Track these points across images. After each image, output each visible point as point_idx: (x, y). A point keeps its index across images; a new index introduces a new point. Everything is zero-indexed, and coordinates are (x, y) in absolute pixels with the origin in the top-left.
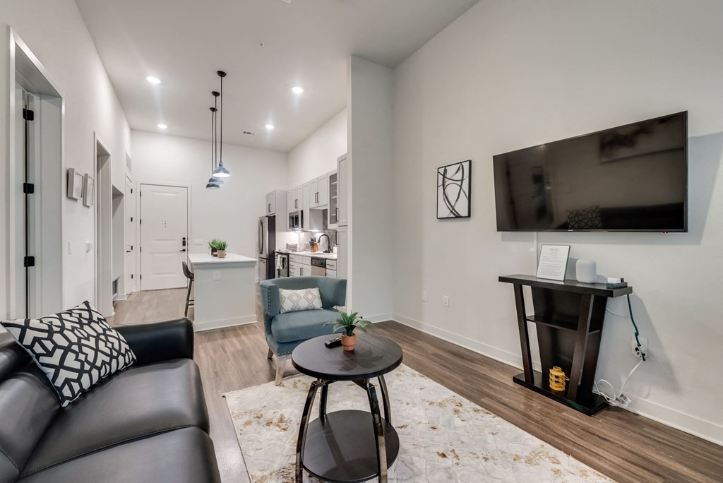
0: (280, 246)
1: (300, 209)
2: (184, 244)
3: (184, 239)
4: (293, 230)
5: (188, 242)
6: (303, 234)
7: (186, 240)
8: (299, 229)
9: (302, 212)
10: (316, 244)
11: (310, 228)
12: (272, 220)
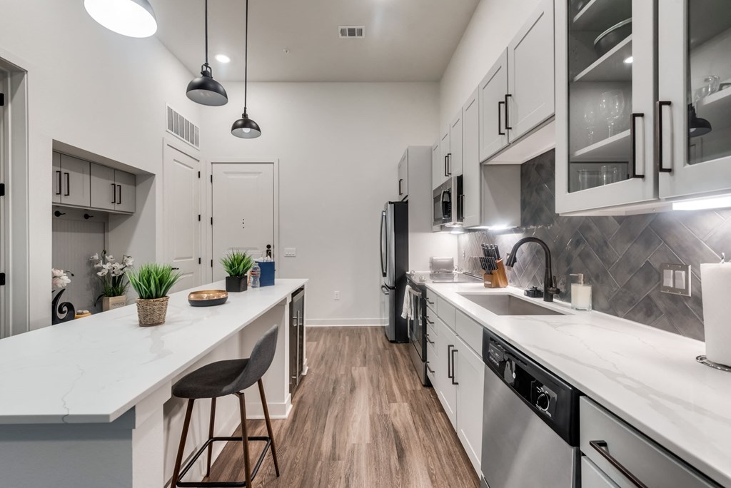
0: (418, 269)
1: (455, 173)
2: (269, 253)
3: (269, 246)
4: (442, 228)
5: (274, 251)
6: (466, 238)
7: (272, 249)
8: (454, 224)
9: (460, 180)
10: (500, 266)
11: (482, 222)
12: (401, 211)
